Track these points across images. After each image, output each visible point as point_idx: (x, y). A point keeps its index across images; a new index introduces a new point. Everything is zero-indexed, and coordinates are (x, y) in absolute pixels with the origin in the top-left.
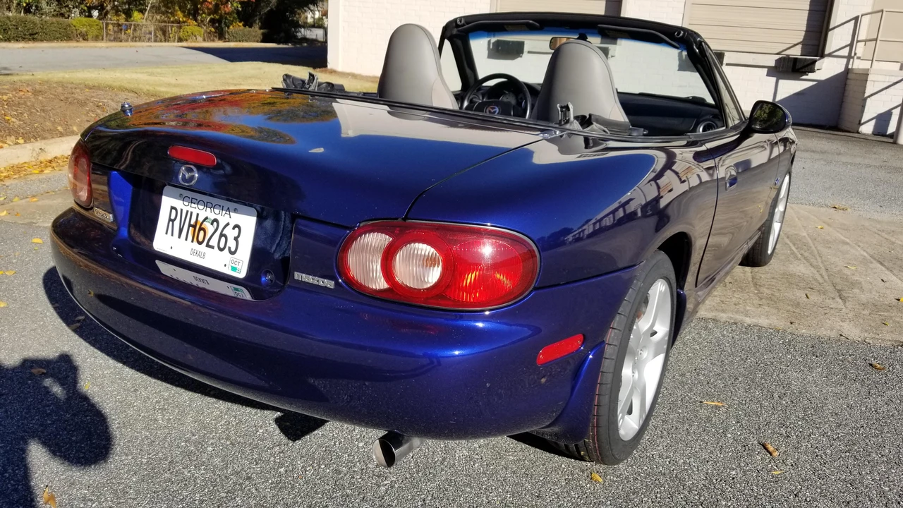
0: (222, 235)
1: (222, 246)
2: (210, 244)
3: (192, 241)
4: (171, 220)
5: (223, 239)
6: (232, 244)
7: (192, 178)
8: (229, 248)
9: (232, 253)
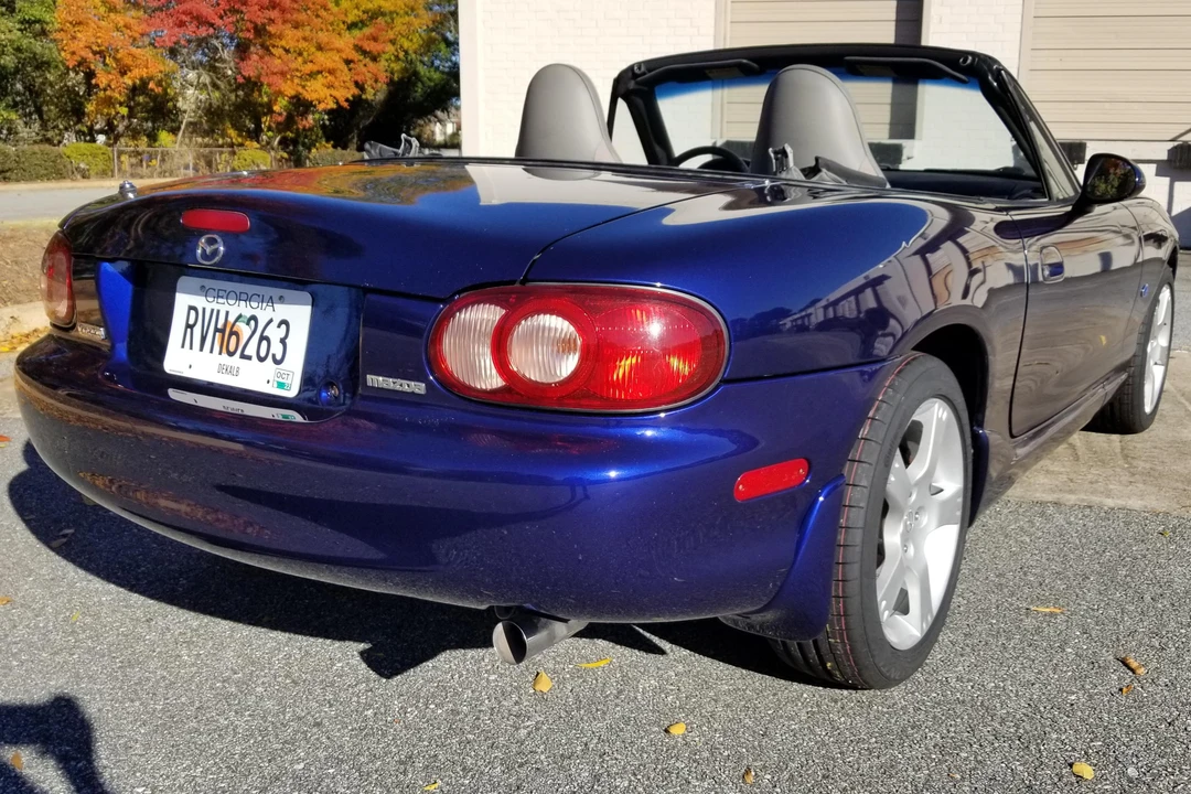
0: (262, 338)
1: (263, 354)
2: (246, 353)
3: (220, 353)
4: (190, 326)
5: (264, 343)
6: (277, 349)
7: (215, 252)
8: (274, 356)
9: (277, 362)
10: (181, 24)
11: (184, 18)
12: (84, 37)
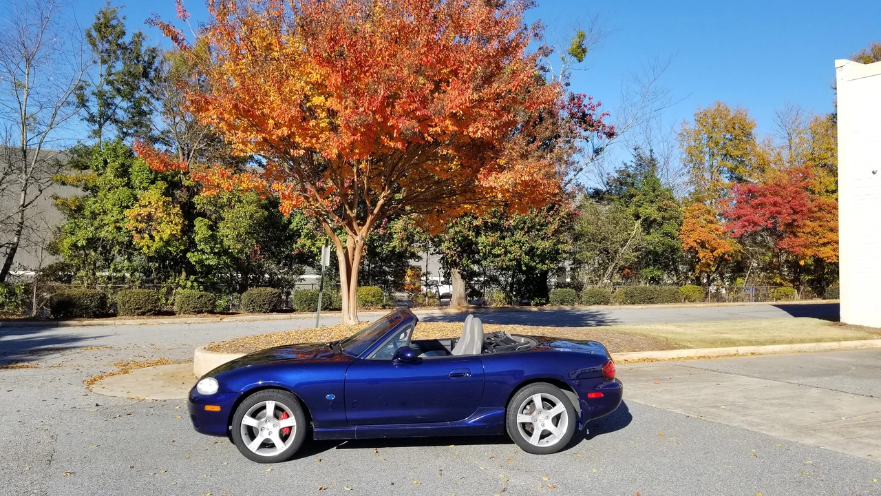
10: (744, 226)
11: (746, 223)
12: (695, 236)
